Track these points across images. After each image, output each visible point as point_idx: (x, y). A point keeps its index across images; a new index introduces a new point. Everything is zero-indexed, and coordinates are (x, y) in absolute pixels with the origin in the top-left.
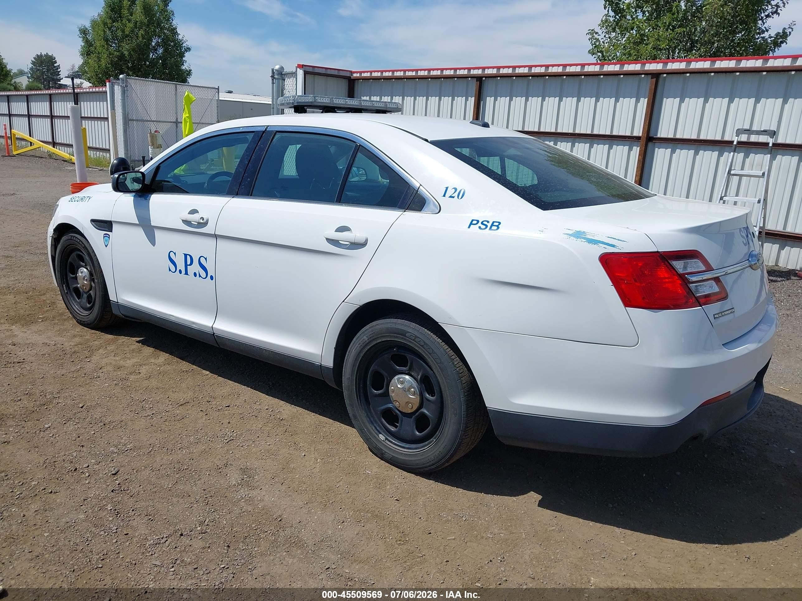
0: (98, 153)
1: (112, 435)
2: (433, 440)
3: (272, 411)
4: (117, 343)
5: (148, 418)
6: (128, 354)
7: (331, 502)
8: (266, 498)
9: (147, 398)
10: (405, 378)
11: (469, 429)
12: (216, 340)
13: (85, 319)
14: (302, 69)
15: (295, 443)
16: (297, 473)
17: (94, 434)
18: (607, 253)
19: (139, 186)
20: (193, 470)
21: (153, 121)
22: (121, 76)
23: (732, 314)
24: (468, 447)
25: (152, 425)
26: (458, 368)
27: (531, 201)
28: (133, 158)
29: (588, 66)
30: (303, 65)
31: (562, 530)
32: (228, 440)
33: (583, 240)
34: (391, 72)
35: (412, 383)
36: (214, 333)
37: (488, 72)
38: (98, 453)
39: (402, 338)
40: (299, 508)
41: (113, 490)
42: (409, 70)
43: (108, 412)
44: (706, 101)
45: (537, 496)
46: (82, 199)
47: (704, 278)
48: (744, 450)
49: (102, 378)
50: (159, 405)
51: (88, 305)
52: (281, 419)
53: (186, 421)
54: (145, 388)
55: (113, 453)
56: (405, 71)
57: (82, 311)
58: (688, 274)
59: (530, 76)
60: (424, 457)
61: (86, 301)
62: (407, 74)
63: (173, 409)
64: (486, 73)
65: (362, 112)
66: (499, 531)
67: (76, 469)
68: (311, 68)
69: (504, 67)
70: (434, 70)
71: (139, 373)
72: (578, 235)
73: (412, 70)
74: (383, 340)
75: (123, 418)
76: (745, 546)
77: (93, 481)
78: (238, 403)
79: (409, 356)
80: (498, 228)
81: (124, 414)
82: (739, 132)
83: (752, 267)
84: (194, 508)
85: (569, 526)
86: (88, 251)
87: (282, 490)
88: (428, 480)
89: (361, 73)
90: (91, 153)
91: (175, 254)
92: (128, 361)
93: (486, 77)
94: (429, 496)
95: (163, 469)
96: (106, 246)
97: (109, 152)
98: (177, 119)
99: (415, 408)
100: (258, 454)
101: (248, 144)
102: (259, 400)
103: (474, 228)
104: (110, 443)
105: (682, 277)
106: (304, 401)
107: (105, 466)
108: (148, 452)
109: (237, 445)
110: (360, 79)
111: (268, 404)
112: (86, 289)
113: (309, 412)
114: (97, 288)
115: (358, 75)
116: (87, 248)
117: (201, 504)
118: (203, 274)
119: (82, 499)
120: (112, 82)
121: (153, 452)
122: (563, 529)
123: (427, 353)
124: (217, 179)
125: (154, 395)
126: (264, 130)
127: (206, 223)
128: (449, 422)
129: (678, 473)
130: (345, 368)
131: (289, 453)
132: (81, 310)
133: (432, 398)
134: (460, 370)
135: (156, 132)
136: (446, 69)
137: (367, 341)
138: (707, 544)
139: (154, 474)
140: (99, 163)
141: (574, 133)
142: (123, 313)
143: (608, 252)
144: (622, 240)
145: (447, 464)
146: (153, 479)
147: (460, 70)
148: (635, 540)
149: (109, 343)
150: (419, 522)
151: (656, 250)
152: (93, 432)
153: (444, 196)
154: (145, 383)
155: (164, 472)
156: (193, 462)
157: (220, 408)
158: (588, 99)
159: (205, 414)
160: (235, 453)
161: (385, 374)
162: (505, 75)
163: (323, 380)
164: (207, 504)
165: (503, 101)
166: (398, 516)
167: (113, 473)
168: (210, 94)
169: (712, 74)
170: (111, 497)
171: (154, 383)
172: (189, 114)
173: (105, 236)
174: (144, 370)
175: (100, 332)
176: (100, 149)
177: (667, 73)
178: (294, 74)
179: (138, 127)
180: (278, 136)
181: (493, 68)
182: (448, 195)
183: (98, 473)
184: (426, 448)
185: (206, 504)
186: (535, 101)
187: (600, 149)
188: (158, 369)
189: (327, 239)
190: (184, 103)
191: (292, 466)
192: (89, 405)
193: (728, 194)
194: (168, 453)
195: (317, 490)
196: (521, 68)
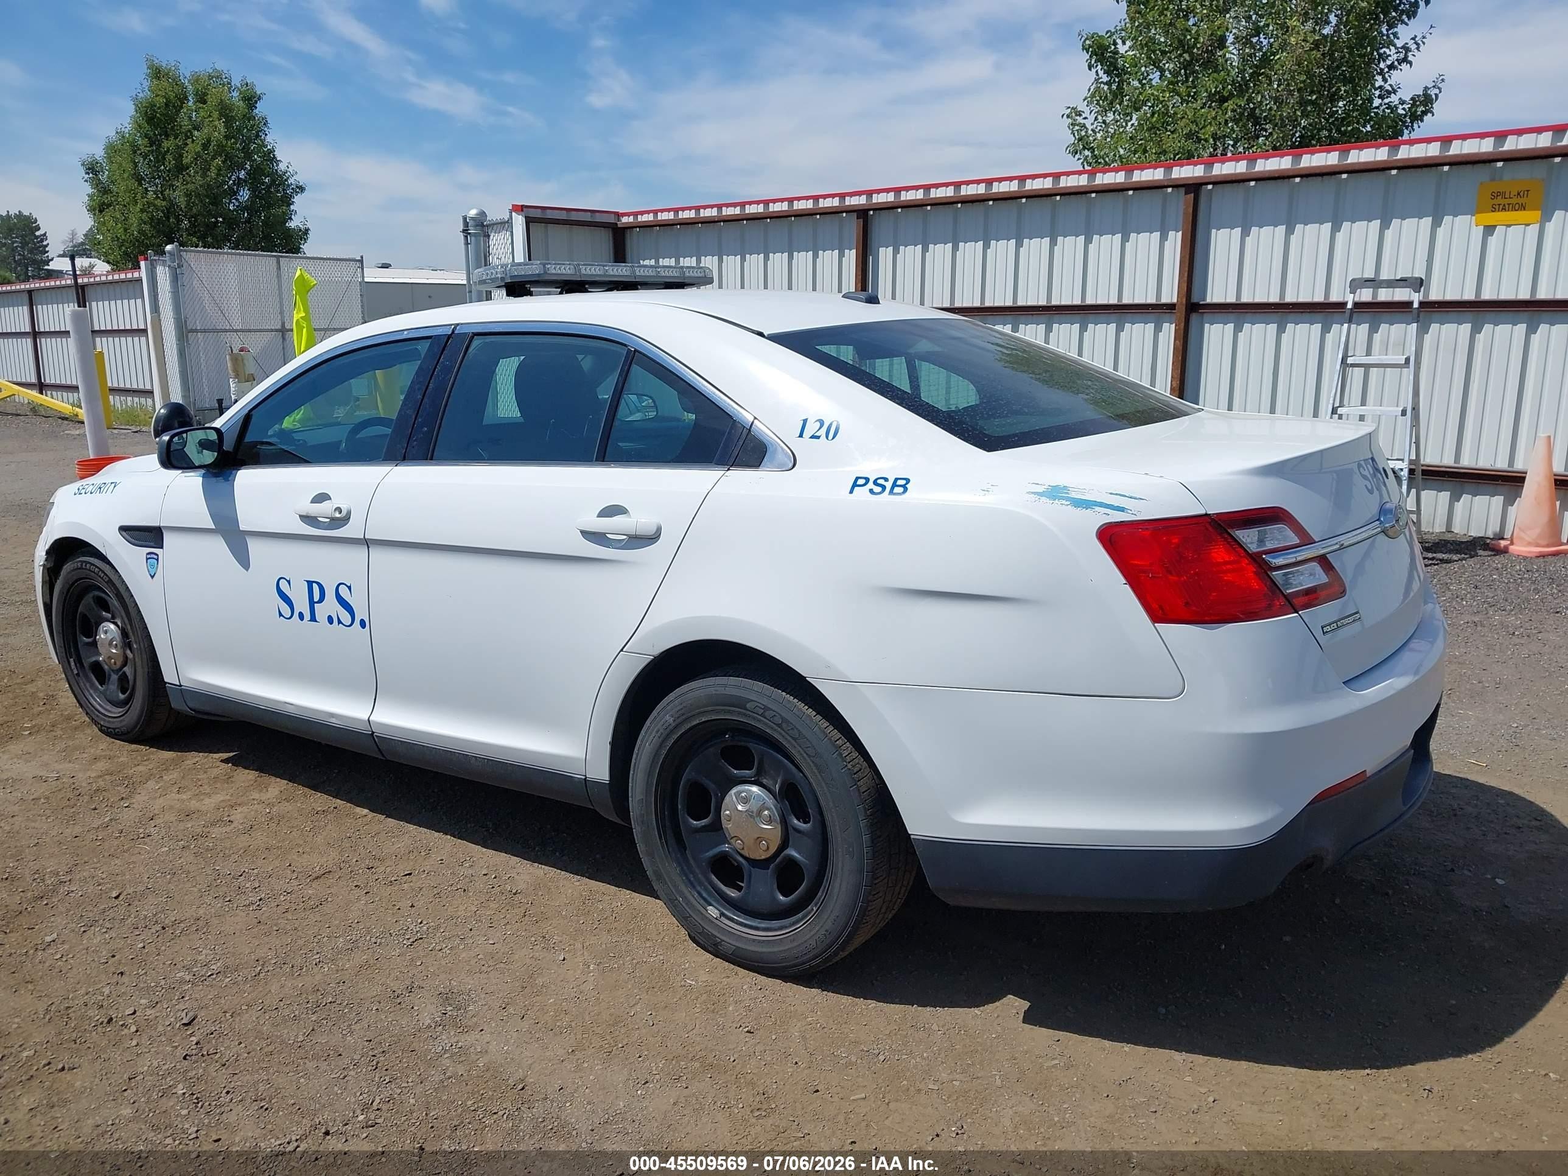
0: (129, 399)
1: (179, 948)
2: (813, 907)
3: (495, 878)
4: (182, 768)
5: (251, 909)
6: (206, 787)
7: (620, 1045)
8: (493, 1047)
9: (247, 870)
10: (750, 790)
11: (879, 880)
12: (377, 745)
13: (116, 724)
14: (521, 213)
15: (544, 937)
16: (550, 995)
17: (144, 947)
18: (1111, 523)
19: (213, 455)
20: (345, 1004)
21: (236, 331)
22: (169, 247)
23: (1358, 623)
24: (881, 916)
25: (260, 922)
26: (849, 762)
27: (964, 436)
28: (199, 405)
29: (1065, 177)
30: (522, 206)
31: (1072, 1066)
32: (411, 940)
33: (1064, 502)
34: (693, 211)
35: (764, 799)
36: (373, 733)
37: (879, 199)
38: (153, 984)
39: (739, 713)
40: (558, 1062)
41: (187, 1055)
42: (728, 205)
43: (169, 903)
44: (1290, 231)
45: (1019, 1002)
46: (100, 488)
47: (1299, 559)
48: (1408, 884)
49: (155, 837)
50: (273, 881)
51: (122, 696)
52: (514, 891)
53: (327, 908)
54: (242, 851)
55: (182, 981)
56: (720, 207)
57: (110, 709)
58: (1267, 552)
59: (958, 202)
60: (795, 944)
61: (118, 686)
62: (724, 213)
63: (301, 887)
64: (874, 201)
65: (637, 289)
66: (951, 1077)
67: (111, 1019)
68: (539, 210)
69: (907, 189)
70: (774, 201)
71: (229, 821)
72: (1055, 493)
73: (734, 205)
74: (703, 720)
75: (201, 912)
76: (1421, 1069)
77: (144, 1040)
78: (428, 867)
79: (756, 748)
80: (906, 490)
81: (202, 904)
82: (1356, 285)
83: (1386, 532)
84: (350, 1078)
85: (1084, 1055)
86: (116, 589)
87: (524, 1030)
88: (808, 989)
89: (636, 214)
90: (115, 401)
91: (289, 582)
92: (207, 801)
93: (874, 210)
94: (810, 1019)
95: (285, 1007)
96: (152, 577)
97: (151, 395)
98: (283, 324)
99: (773, 849)
100: (473, 962)
101: (420, 362)
102: (468, 859)
103: (862, 492)
104: (175, 965)
105: (1256, 559)
106: (557, 854)
107: (169, 1009)
108: (254, 974)
109: (430, 949)
110: (636, 227)
111: (487, 864)
112: (115, 663)
113: (568, 875)
114: (137, 660)
115: (631, 219)
116: (114, 584)
117: (364, 1070)
118: (346, 617)
119: (126, 1077)
120: (151, 260)
121: (264, 974)
122: (1074, 1063)
123: (789, 738)
124: (363, 434)
125: (260, 862)
126: (450, 333)
127: (346, 519)
128: (840, 870)
129: (1287, 939)
130: (633, 780)
131: (532, 957)
132: (108, 707)
133: (804, 825)
134: (853, 766)
135: (242, 350)
136: (799, 199)
137: (674, 725)
138: (1350, 1069)
139: (268, 1017)
140: (131, 418)
141: (1049, 305)
142: (190, 705)
143: (1113, 521)
144: (1138, 497)
145: (842, 955)
146: (265, 1028)
147: (825, 199)
148: (1212, 1072)
149: (165, 767)
150: (793, 1072)
151: (1203, 512)
152: (141, 945)
153: (801, 436)
154: (243, 841)
155: (286, 1012)
156: (344, 988)
157: (393, 879)
158: (1070, 239)
159: (365, 892)
160: (427, 965)
161: (711, 786)
162: (912, 203)
163: (592, 807)
164: (377, 1068)
165: (911, 254)
166: (753, 1062)
167: (185, 1021)
168: (347, 273)
169: (1298, 180)
170: (182, 1070)
171: (260, 838)
172: (305, 311)
173: (148, 556)
174: (238, 815)
175: (148, 748)
176: (134, 391)
177: (1214, 183)
178: (506, 225)
179: (206, 344)
180: (477, 342)
181: (888, 190)
182: (808, 433)
183: (154, 1024)
184: (798, 926)
185: (374, 1067)
186: (971, 251)
187: (1101, 332)
188: (268, 811)
189: (583, 533)
190: (294, 292)
191: (540, 981)
192: (130, 891)
193: (1346, 402)
194: (293, 975)
195: (592, 1025)
196: (940, 189)
